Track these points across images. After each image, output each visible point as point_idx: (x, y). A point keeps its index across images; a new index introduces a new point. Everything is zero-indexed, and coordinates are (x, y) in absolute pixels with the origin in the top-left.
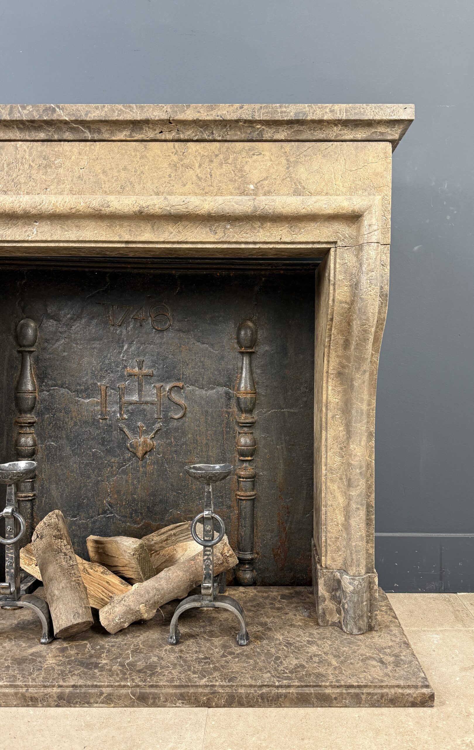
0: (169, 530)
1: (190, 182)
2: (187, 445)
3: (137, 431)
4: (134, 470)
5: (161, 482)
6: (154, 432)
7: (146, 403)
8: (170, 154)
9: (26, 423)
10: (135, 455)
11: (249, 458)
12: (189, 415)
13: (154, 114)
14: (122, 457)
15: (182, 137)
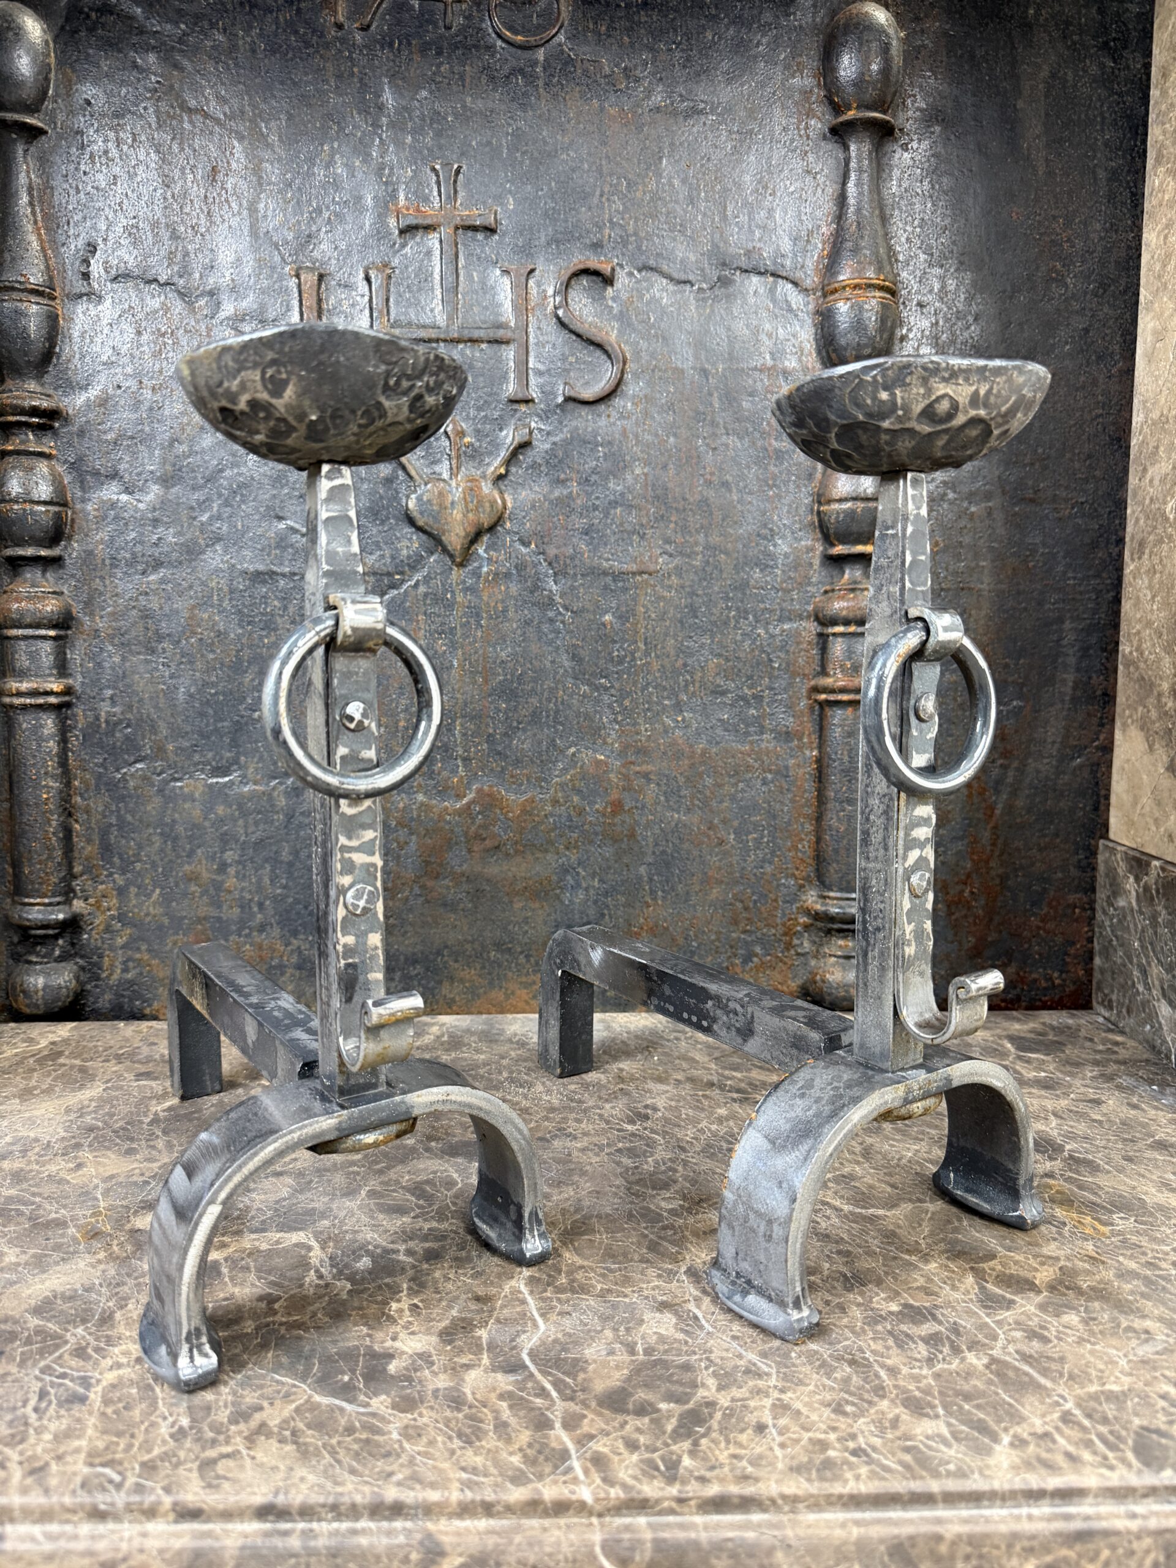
2: (629, 506)
3: (443, 451)
4: (435, 601)
5: (536, 648)
6: (503, 454)
7: (474, 339)
9: (23, 412)
10: (434, 539)
11: (869, 548)
12: (634, 386)
14: (387, 553)
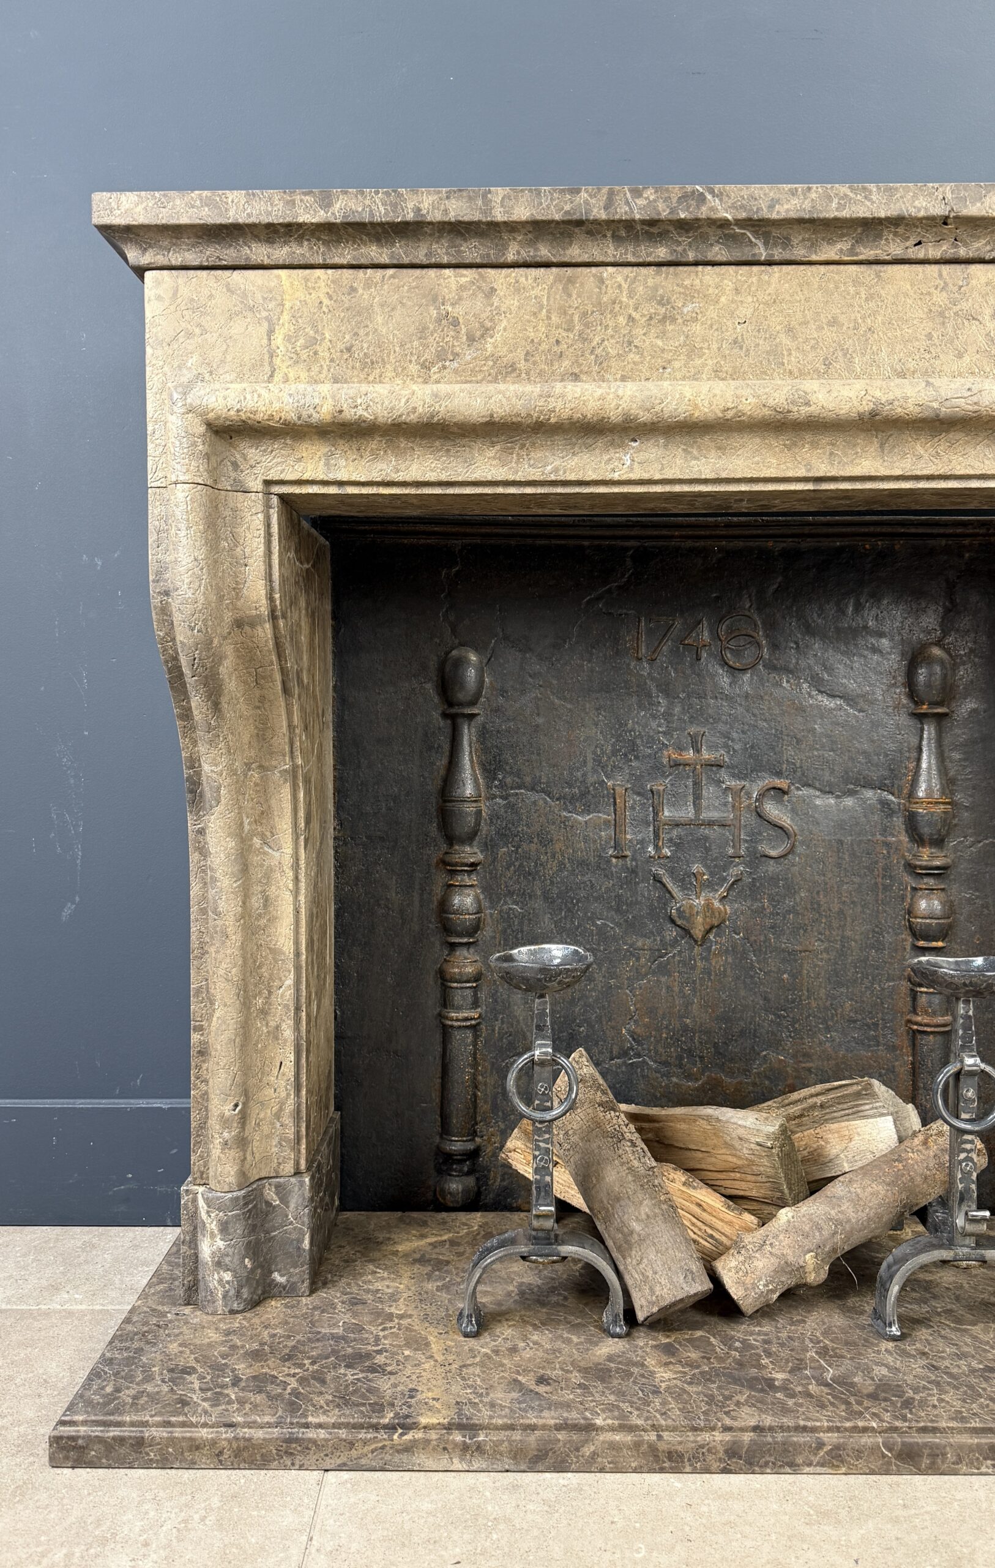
0: (812, 1096)
1: (972, 349)
2: (797, 913)
3: (691, 884)
4: (685, 965)
5: (742, 993)
6: (726, 885)
7: (710, 824)
8: (932, 290)
9: (466, 865)
10: (687, 932)
11: (940, 944)
12: (800, 849)
13: (917, 203)
14: (658, 939)
15: (962, 252)
